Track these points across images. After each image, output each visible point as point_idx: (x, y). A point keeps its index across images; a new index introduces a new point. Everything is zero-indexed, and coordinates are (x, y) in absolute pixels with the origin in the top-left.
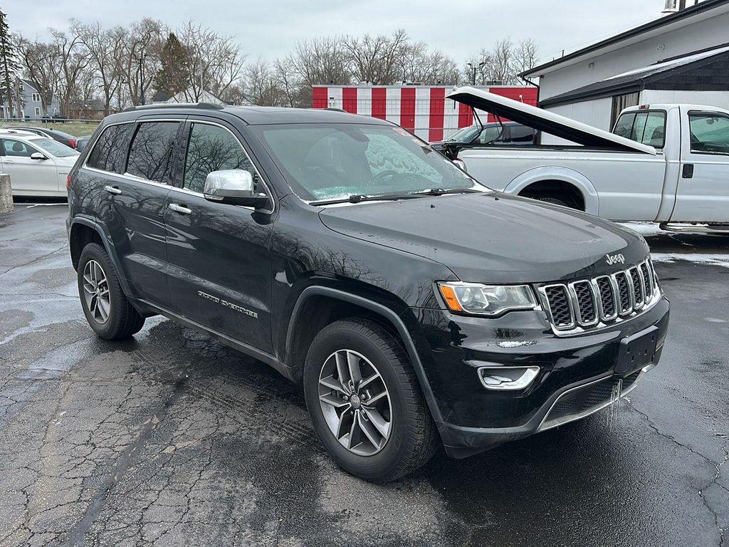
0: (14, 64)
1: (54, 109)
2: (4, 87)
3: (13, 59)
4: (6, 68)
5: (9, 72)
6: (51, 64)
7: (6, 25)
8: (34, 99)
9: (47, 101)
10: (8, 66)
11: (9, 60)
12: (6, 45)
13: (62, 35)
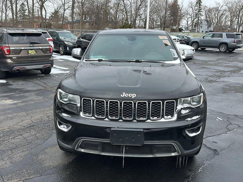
0: (201, 14)
1: (212, 28)
2: (197, 22)
3: (201, 13)
4: (199, 16)
5: (199, 17)
6: (215, 14)
7: (201, 2)
8: (206, 25)
9: (209, 26)
10: (199, 15)
11: (200, 13)
12: (200, 8)
13: (219, 4)
